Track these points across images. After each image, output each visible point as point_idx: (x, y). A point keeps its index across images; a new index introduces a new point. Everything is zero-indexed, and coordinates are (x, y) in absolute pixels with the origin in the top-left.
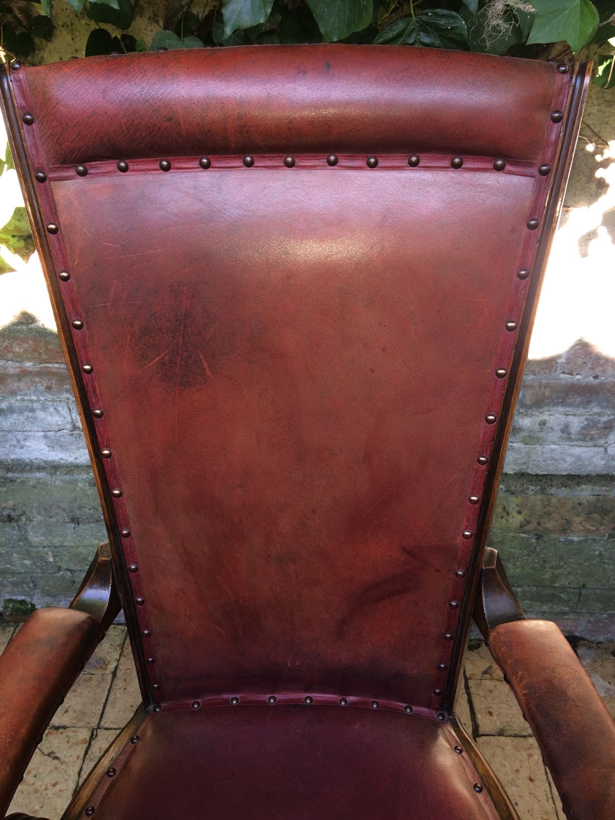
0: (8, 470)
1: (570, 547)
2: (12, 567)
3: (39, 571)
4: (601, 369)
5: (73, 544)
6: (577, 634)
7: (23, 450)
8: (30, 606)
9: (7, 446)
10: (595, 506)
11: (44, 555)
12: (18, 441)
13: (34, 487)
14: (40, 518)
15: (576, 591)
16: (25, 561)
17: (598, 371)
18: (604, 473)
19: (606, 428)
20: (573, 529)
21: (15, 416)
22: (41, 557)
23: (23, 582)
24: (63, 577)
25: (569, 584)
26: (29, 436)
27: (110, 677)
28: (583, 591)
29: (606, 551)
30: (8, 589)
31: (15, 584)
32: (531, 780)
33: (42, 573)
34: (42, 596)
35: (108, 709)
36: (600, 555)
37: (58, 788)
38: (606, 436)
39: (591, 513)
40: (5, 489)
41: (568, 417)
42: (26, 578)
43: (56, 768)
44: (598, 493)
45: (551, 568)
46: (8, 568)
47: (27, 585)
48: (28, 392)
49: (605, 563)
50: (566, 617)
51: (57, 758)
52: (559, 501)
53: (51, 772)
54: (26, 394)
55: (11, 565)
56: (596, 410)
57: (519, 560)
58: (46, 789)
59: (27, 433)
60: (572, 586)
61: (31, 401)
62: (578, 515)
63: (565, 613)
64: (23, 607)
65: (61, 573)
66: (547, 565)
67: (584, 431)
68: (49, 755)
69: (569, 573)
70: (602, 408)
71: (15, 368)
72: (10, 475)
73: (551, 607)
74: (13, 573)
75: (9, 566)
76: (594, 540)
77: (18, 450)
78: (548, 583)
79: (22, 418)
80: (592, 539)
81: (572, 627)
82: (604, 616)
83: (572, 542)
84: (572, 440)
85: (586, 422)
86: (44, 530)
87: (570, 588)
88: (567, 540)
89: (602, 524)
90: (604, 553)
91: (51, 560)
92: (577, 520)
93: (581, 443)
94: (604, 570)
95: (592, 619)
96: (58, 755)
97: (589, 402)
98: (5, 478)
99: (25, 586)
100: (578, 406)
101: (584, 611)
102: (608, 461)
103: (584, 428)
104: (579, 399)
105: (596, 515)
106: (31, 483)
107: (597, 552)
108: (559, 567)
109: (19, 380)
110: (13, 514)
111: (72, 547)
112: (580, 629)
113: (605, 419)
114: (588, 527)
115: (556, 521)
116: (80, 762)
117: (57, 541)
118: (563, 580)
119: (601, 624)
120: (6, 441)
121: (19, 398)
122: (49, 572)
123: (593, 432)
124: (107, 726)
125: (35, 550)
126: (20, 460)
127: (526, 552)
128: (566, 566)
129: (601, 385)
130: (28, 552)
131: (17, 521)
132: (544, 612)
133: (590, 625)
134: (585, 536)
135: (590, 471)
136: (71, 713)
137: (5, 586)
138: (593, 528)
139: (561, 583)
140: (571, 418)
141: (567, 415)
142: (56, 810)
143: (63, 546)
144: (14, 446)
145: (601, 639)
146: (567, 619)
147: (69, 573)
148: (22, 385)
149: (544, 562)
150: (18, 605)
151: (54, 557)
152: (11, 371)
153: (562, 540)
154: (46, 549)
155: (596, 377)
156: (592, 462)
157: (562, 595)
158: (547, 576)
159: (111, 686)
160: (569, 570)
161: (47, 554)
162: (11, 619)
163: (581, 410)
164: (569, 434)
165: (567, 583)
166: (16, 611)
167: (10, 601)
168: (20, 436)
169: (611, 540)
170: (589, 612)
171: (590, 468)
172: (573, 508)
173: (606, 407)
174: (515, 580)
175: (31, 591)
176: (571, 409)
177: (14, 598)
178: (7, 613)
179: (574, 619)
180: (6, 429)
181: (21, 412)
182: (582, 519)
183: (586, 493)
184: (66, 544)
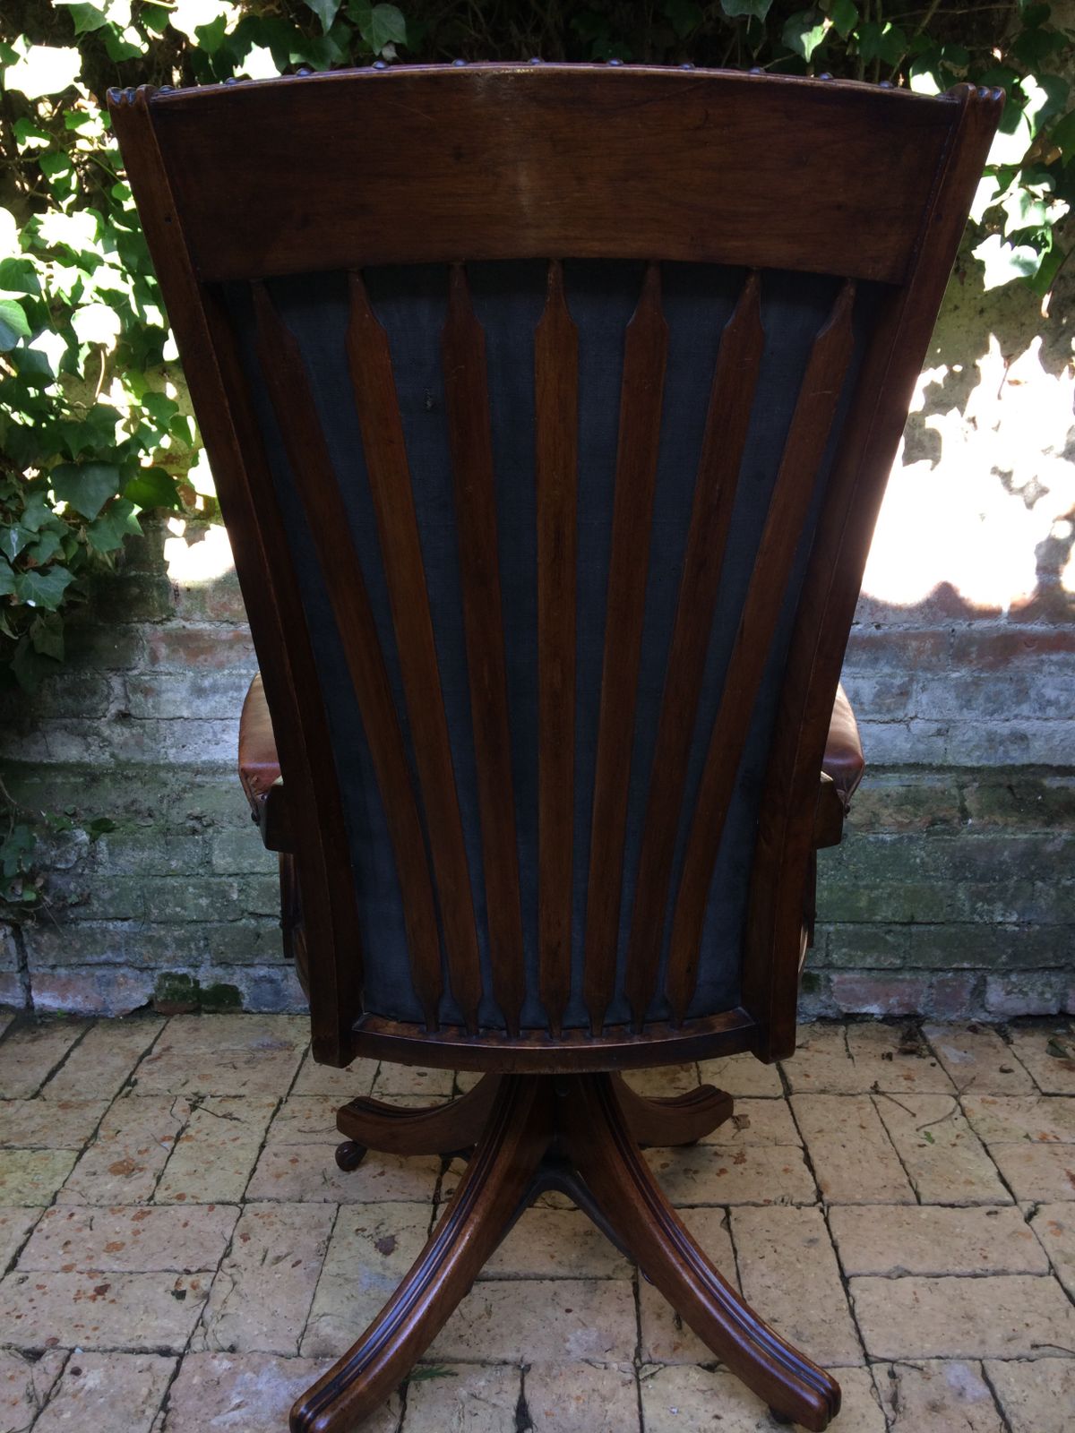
0: (197, 772)
1: (884, 851)
2: (183, 912)
3: (216, 917)
4: (881, 615)
5: (265, 870)
6: (920, 1011)
7: (219, 747)
8: (192, 985)
9: (200, 742)
10: (906, 797)
11: (227, 888)
12: (215, 734)
13: (226, 792)
14: (231, 828)
15: (905, 929)
16: (201, 901)
17: (879, 617)
18: (912, 761)
19: (902, 694)
20: (882, 822)
21: (217, 698)
22: (224, 891)
23: (192, 938)
24: (246, 928)
25: (893, 915)
26: (227, 726)
27: (300, 1057)
28: (914, 929)
29: (928, 856)
30: (169, 954)
31: (181, 943)
32: (863, 1127)
33: (220, 921)
34: (212, 965)
35: (299, 1080)
36: (923, 863)
37: (239, 1142)
38: (905, 705)
39: (902, 805)
40: (191, 795)
41: (857, 681)
42: (198, 931)
43: (236, 1127)
44: (907, 783)
45: (866, 887)
46: (177, 913)
47: (196, 945)
48: (238, 664)
49: (930, 877)
50: (900, 977)
51: (235, 1119)
52: (863, 793)
53: (229, 1130)
54: (235, 668)
55: (184, 908)
56: (887, 670)
57: (825, 876)
58: (224, 1143)
59: (227, 722)
60: (897, 919)
61: (241, 676)
62: (886, 807)
63: (898, 970)
64: (182, 987)
65: (244, 921)
66: (861, 883)
67: (878, 700)
68: (224, 1116)
69: (890, 895)
70: (893, 668)
71: (228, 632)
72: (199, 779)
73: (877, 960)
74: (181, 922)
75: (178, 909)
76: (910, 838)
77: (212, 747)
78: (866, 916)
79: (225, 700)
80: (908, 837)
81: (910, 996)
82: (950, 975)
83: (884, 842)
84: (867, 713)
85: (878, 687)
86: (234, 846)
87: (896, 923)
88: (878, 841)
89: (916, 816)
90: (926, 859)
91: (235, 896)
92: (886, 812)
93: (877, 717)
94: (932, 888)
95: (934, 980)
96: (236, 1116)
97: (877, 660)
98: (192, 784)
99: (192, 946)
100: (865, 666)
101: (921, 965)
102: (914, 744)
103: (878, 695)
104: (864, 657)
105: (909, 807)
106: (224, 788)
107: (918, 860)
108: (876, 887)
109: (231, 648)
110: (198, 826)
111: (265, 874)
112: (922, 999)
113: (898, 682)
114: (900, 819)
115: (861, 814)
116: (267, 1121)
117: (246, 865)
118: (884, 908)
119: (948, 990)
120: (200, 734)
121: (226, 672)
122: (230, 918)
123: (888, 701)
124: (300, 1093)
125: (217, 880)
126: (213, 762)
127: (831, 863)
128: (883, 884)
129: (886, 634)
130: (208, 887)
131: (202, 834)
132: (870, 969)
133: (933, 991)
134: (899, 833)
135: (896, 758)
136: (250, 1085)
137: (166, 947)
138: (907, 821)
139: (884, 914)
140: (860, 682)
141: (855, 678)
142: (238, 1159)
143: (253, 874)
144: (209, 741)
145: (953, 1017)
146: (902, 981)
147: (253, 922)
148: (233, 654)
149: (856, 877)
150: (176, 982)
151: (240, 891)
152: (224, 636)
153: (871, 839)
154: (231, 879)
155: (878, 627)
156: (895, 746)
157: (888, 937)
158: (863, 903)
159: (302, 1063)
160: (889, 890)
161: (231, 886)
162: (163, 1010)
163: (869, 672)
164: (862, 704)
165: (890, 913)
166: (172, 995)
167: (168, 976)
168: (218, 725)
169: (931, 839)
170: (928, 969)
171: (894, 755)
172: (881, 800)
173: (897, 667)
174: (825, 911)
175: (200, 955)
176: (858, 670)
177: (174, 971)
178: (160, 998)
179: (912, 982)
180: (204, 716)
181: (225, 692)
182: (891, 811)
183: (893, 784)
184: (257, 869)
